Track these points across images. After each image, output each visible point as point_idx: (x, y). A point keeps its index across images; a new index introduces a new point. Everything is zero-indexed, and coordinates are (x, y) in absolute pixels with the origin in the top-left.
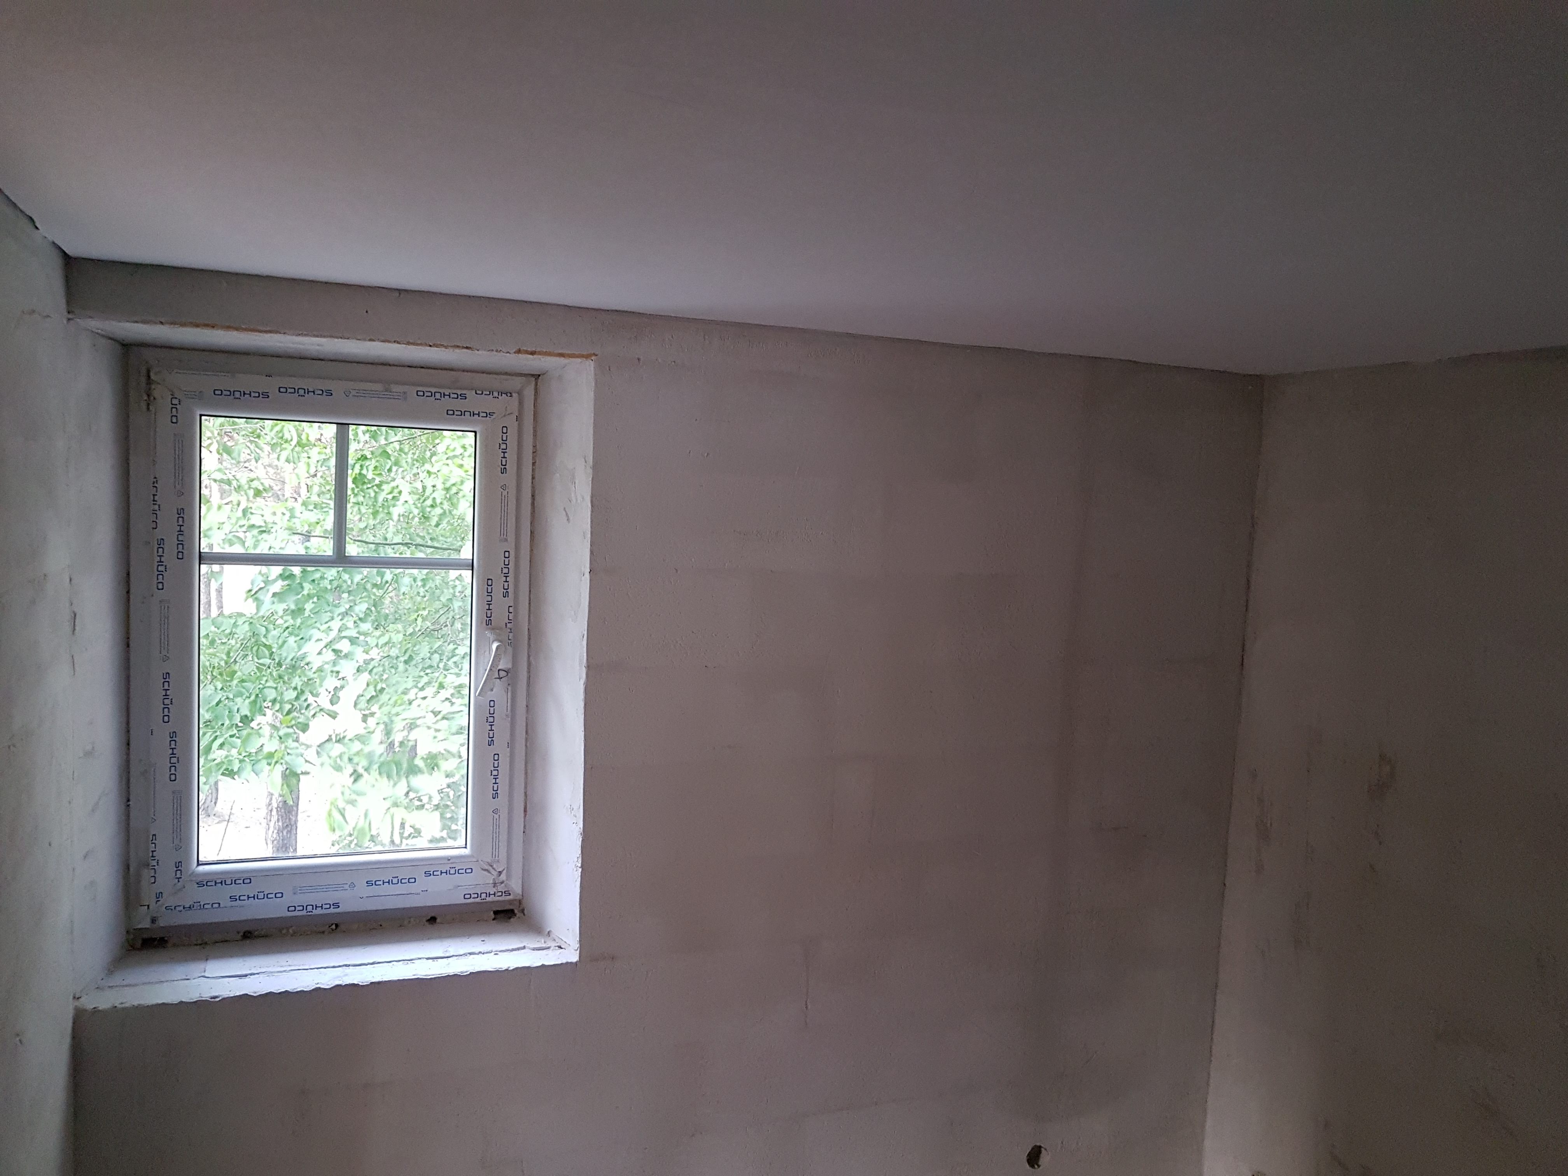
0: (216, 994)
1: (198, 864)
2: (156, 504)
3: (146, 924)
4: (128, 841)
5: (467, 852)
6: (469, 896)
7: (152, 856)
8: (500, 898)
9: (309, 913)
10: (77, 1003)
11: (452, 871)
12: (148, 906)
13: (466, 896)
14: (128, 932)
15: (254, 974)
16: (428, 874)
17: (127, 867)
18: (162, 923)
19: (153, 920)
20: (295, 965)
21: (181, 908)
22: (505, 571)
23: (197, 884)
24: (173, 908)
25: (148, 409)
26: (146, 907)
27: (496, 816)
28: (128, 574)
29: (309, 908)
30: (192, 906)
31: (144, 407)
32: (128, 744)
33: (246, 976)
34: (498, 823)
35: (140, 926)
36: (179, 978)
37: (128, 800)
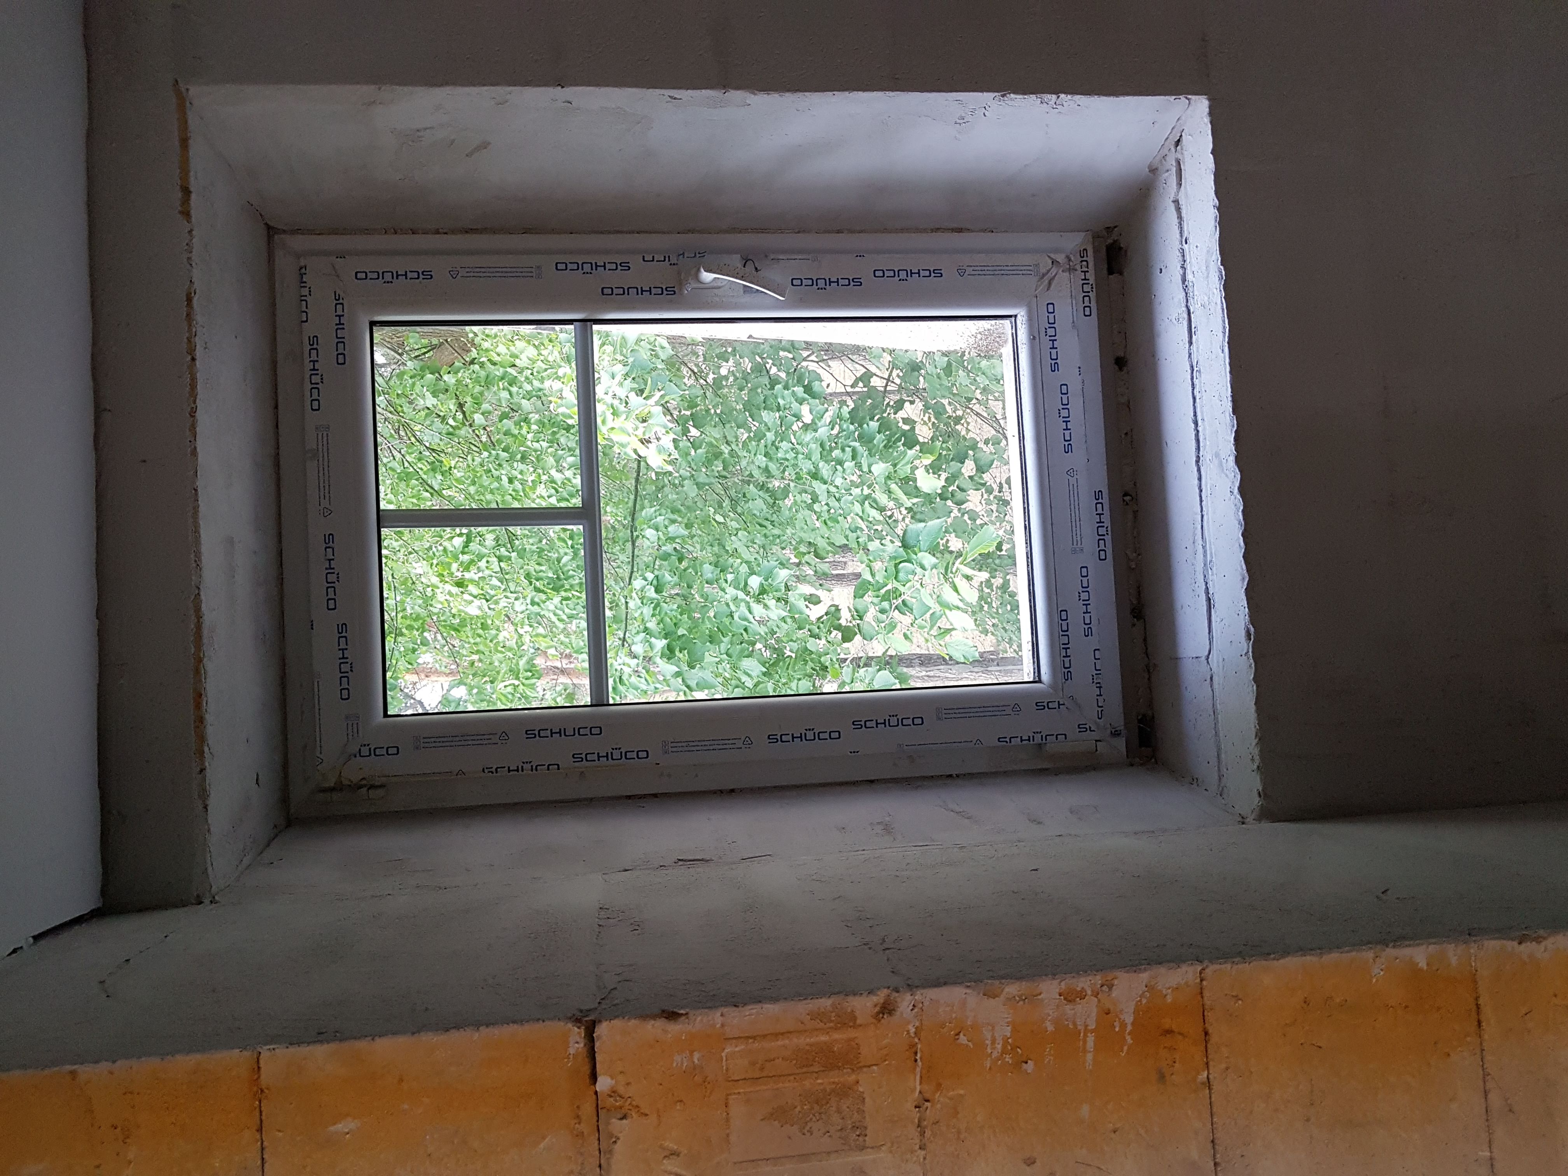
0: (1243, 633)
1: (1040, 681)
2: (522, 767)
3: (1121, 744)
4: (1006, 773)
5: (1022, 314)
6: (1087, 309)
7: (1029, 740)
8: (1091, 264)
9: (1110, 533)
10: (1250, 819)
11: (1051, 332)
12: (1096, 741)
13: (1087, 313)
14: (1132, 765)
15: (1207, 588)
16: (1055, 368)
17: (1042, 772)
18: (1119, 722)
19: (1116, 734)
20: (1194, 535)
21: (1101, 699)
22: (587, 268)
23: (1067, 680)
24: (1100, 709)
25: (382, 786)
26: (1098, 743)
27: (969, 270)
28: (629, 797)
29: (1102, 531)
30: (1098, 685)
31: (380, 792)
32: (872, 781)
33: (1209, 600)
34: (980, 268)
35: (1124, 749)
36: (1210, 689)
37: (950, 776)
